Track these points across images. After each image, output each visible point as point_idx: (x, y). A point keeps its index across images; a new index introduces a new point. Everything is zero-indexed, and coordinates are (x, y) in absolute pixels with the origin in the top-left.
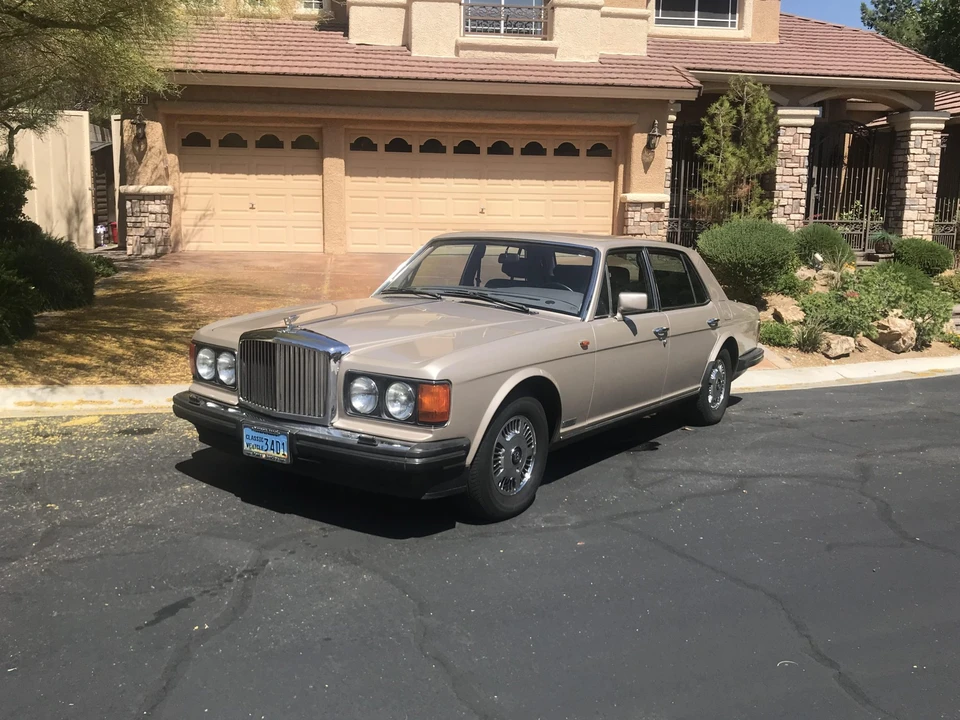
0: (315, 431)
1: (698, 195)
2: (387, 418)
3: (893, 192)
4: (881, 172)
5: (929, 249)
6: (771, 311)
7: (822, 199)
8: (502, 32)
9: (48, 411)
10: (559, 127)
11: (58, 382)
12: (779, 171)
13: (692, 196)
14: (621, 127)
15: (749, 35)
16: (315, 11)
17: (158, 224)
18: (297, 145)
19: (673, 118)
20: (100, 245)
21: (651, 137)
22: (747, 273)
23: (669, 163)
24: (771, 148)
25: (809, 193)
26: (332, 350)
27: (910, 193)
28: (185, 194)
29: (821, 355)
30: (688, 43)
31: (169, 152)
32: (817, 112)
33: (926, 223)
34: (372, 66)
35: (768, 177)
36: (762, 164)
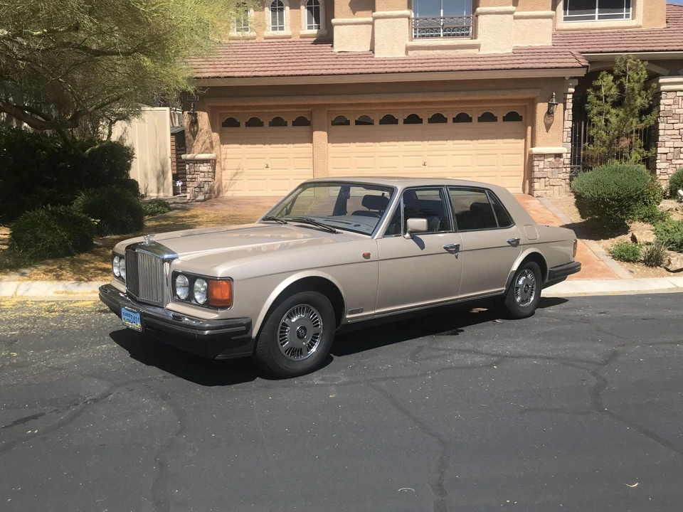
0: (154, 310)
1: (591, 147)
2: (195, 303)
6: (630, 235)
8: (442, 36)
9: (71, 297)
10: (481, 101)
11: (86, 279)
12: (661, 126)
13: (585, 149)
14: (527, 99)
15: (641, 23)
16: (315, 31)
17: (206, 179)
18: (296, 123)
19: (572, 90)
20: (179, 194)
21: (551, 105)
22: (607, 205)
23: (569, 124)
24: (652, 109)
26: (166, 256)
28: (226, 159)
29: (663, 269)
30: (589, 33)
31: (213, 132)
34: (344, 66)
35: (653, 131)
36: (641, 121)
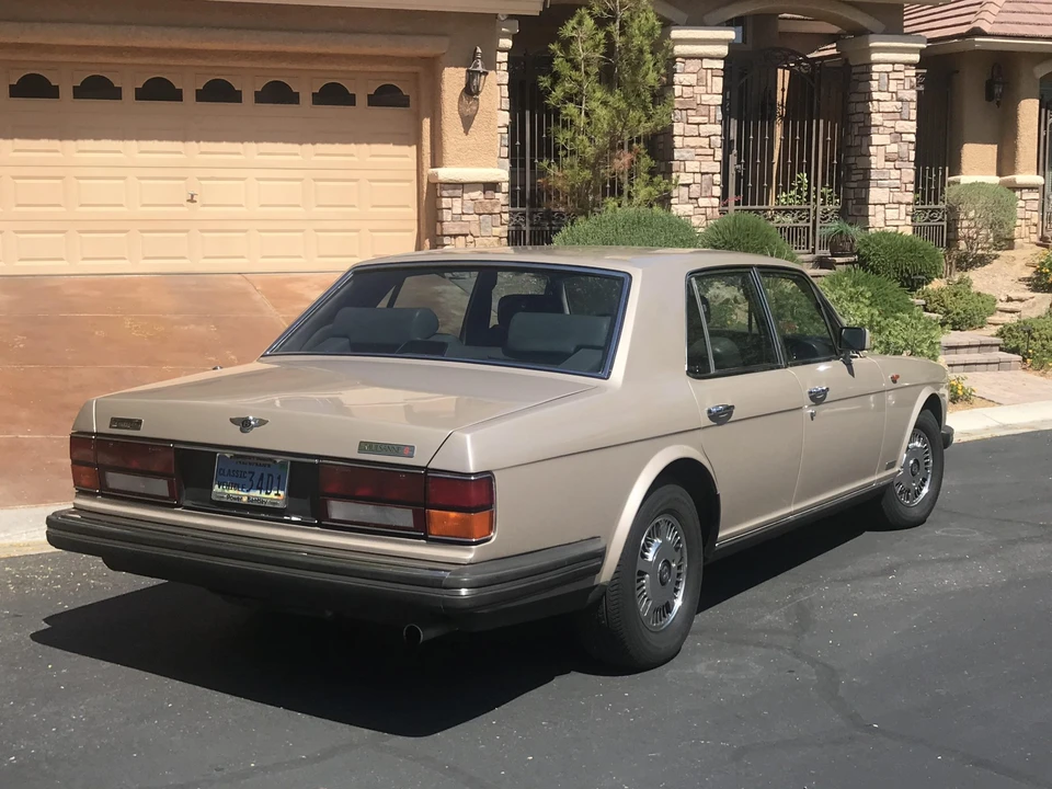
1: (554, 170)
3: (852, 160)
4: (833, 128)
5: (909, 247)
7: (746, 172)
10: (319, 57)
12: (678, 129)
13: (543, 173)
14: (423, 58)
19: (507, 43)
21: (471, 75)
23: (505, 118)
24: (662, 93)
25: (725, 164)
27: (877, 161)
32: (730, 34)
33: (903, 207)
35: (661, 138)
36: (649, 118)
